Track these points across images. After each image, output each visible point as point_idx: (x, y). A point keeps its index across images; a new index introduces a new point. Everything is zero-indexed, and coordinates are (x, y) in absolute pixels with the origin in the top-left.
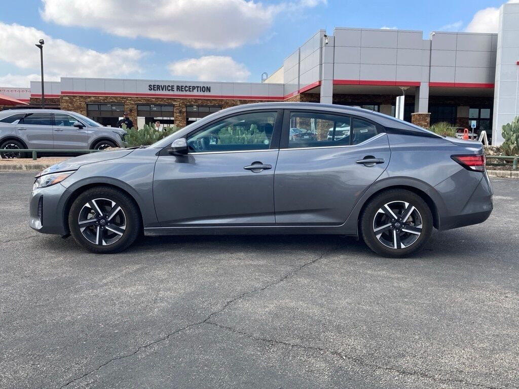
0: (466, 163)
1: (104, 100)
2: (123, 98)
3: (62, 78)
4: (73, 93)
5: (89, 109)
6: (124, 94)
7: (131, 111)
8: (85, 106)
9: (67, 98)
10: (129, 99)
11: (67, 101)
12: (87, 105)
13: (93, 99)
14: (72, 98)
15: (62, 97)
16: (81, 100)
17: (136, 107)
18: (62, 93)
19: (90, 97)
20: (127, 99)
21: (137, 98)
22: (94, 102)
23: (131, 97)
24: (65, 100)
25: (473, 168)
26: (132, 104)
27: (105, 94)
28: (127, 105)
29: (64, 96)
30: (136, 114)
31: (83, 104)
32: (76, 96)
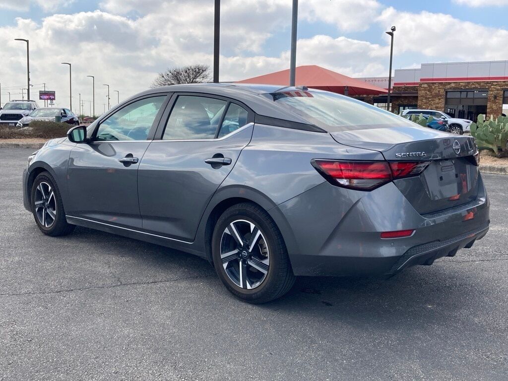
0: (332, 173)
1: (464, 86)
2: (488, 83)
3: (422, 65)
4: (433, 80)
5: (448, 97)
6: (489, 78)
7: (495, 97)
8: (444, 93)
9: (426, 86)
10: (495, 83)
11: (425, 89)
12: (446, 92)
13: (453, 85)
14: (431, 85)
15: (421, 84)
16: (441, 87)
17: (502, 92)
18: (421, 80)
19: (450, 83)
20: (493, 85)
21: (505, 82)
22: (454, 88)
23: (496, 82)
24: (424, 87)
25: (344, 182)
26: (498, 90)
27: (467, 79)
28: (492, 91)
29: (423, 83)
30: (501, 102)
31: (442, 92)
32: (435, 83)
